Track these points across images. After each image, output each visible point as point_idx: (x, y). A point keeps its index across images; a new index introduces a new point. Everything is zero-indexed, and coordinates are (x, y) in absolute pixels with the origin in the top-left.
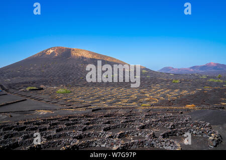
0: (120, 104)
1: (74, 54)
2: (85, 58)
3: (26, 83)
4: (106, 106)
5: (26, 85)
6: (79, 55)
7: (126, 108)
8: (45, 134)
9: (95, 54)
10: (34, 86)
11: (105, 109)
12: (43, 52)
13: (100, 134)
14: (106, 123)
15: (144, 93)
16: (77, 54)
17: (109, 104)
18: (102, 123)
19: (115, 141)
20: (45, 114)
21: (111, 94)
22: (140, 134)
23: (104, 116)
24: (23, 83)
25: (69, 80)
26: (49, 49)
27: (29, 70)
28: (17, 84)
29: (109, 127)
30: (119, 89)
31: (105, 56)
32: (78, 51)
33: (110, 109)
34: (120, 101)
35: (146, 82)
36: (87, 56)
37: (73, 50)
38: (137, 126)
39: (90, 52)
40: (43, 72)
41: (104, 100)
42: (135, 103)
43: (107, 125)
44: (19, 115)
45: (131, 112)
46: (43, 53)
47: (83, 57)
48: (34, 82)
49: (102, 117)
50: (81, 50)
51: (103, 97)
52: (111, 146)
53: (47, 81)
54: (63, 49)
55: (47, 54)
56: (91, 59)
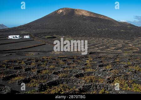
0: (109, 50)
1: (77, 13)
2: (85, 16)
3: (45, 33)
4: (99, 51)
5: (45, 34)
6: (81, 14)
7: (114, 53)
8: (60, 66)
9: (92, 13)
10: (50, 35)
11: (99, 53)
12: (55, 11)
13: (97, 68)
14: (100, 62)
15: (128, 43)
16: (79, 13)
17: (101, 50)
18: (97, 62)
19: (107, 73)
20: (58, 53)
21: (103, 43)
22: (125, 71)
23: (98, 58)
24: (43, 33)
25: (73, 31)
26: (59, 10)
27: (47, 24)
28: (39, 34)
29: (103, 65)
30: (109, 40)
31: (99, 15)
32: (79, 11)
33: (102, 53)
34: (109, 48)
35: (130, 35)
36: (86, 15)
37: (76, 10)
38: (122, 66)
39: (88, 12)
40: (55, 26)
41: (97, 47)
42: (120, 50)
43: (101, 63)
44: (42, 53)
45: (117, 56)
46: (55, 13)
47: (83, 16)
48: (50, 33)
49: (97, 58)
50: (82, 10)
51: (97, 44)
52: (105, 76)
53: (58, 32)
54: (69, 10)
55: (58, 13)
56: (88, 17)
